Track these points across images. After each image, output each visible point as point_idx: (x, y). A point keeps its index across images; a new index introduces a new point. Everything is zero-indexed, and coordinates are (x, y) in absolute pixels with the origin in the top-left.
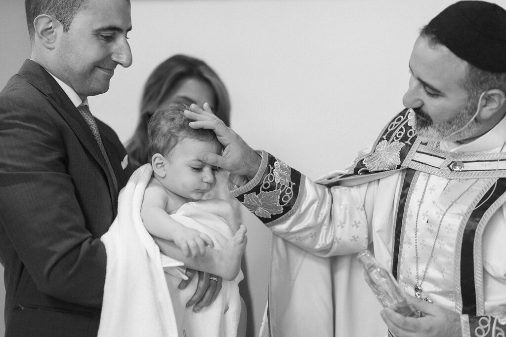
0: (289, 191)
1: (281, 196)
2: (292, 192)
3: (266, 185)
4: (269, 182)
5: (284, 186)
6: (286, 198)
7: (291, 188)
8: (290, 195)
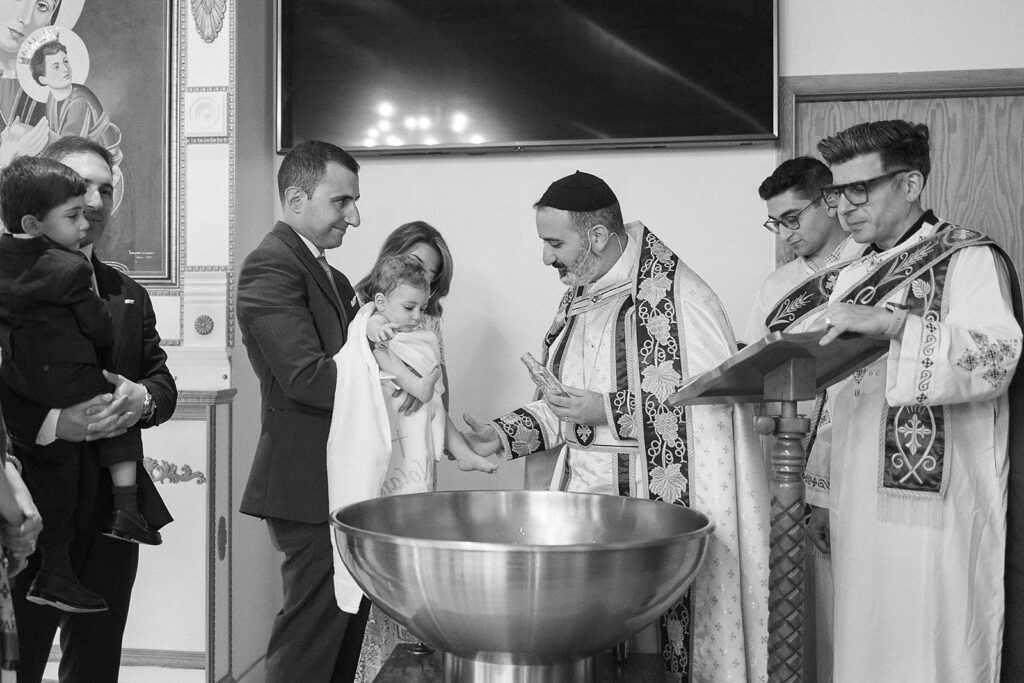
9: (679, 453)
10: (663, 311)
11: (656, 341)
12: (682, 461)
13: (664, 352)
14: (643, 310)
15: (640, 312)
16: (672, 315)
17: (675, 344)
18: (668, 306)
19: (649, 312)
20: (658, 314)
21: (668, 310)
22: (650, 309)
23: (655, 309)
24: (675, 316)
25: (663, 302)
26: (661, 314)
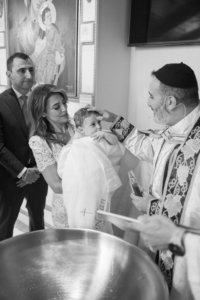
0: (126, 130)
1: (123, 132)
2: (127, 131)
3: (117, 126)
4: (118, 125)
5: (124, 128)
6: (125, 133)
7: (127, 130)
8: (126, 132)
9: (183, 190)
10: (189, 165)
11: (178, 181)
12: (183, 195)
13: (179, 189)
14: (180, 159)
15: (178, 159)
16: (192, 169)
17: (187, 187)
18: (192, 163)
19: (182, 161)
20: (185, 165)
21: (191, 165)
22: (183, 160)
23: (185, 161)
24: (193, 171)
25: (191, 159)
26: (187, 166)
